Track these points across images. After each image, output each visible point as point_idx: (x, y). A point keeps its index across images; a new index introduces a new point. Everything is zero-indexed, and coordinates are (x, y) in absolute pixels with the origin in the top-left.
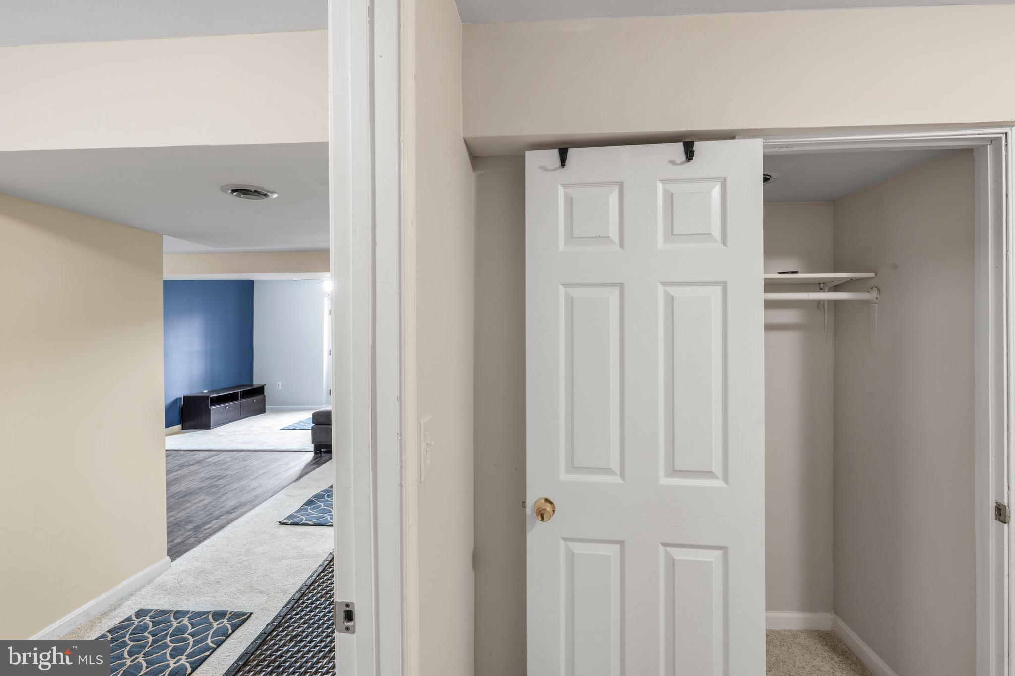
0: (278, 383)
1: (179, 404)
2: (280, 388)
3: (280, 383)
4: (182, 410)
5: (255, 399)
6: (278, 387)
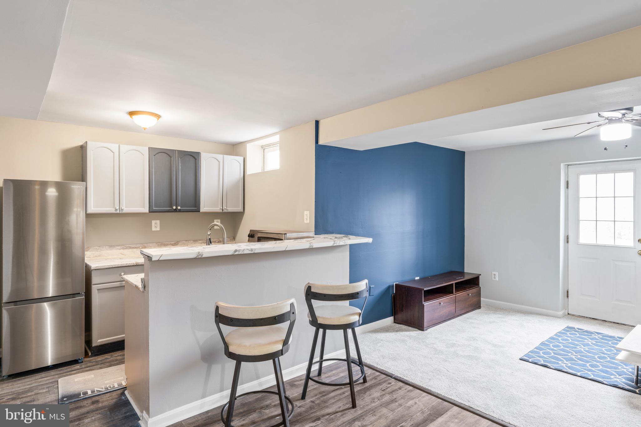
0: (493, 273)
1: (391, 293)
2: (497, 279)
3: (497, 274)
4: (394, 298)
5: (471, 292)
6: (495, 278)
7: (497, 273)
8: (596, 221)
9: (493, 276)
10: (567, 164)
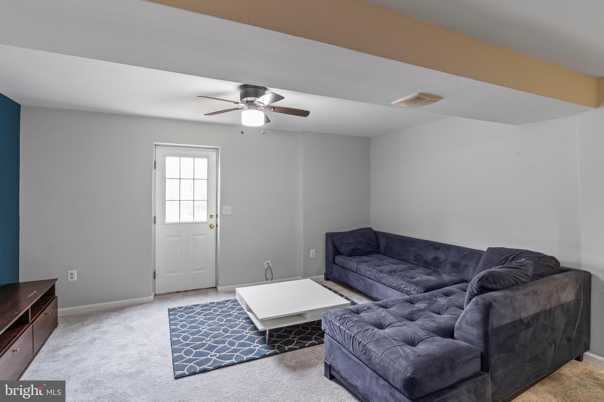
5: (49, 309)
6: (72, 278)
7: (76, 271)
8: (180, 201)
9: (69, 276)
10: (155, 144)
